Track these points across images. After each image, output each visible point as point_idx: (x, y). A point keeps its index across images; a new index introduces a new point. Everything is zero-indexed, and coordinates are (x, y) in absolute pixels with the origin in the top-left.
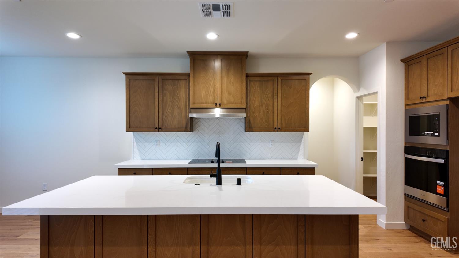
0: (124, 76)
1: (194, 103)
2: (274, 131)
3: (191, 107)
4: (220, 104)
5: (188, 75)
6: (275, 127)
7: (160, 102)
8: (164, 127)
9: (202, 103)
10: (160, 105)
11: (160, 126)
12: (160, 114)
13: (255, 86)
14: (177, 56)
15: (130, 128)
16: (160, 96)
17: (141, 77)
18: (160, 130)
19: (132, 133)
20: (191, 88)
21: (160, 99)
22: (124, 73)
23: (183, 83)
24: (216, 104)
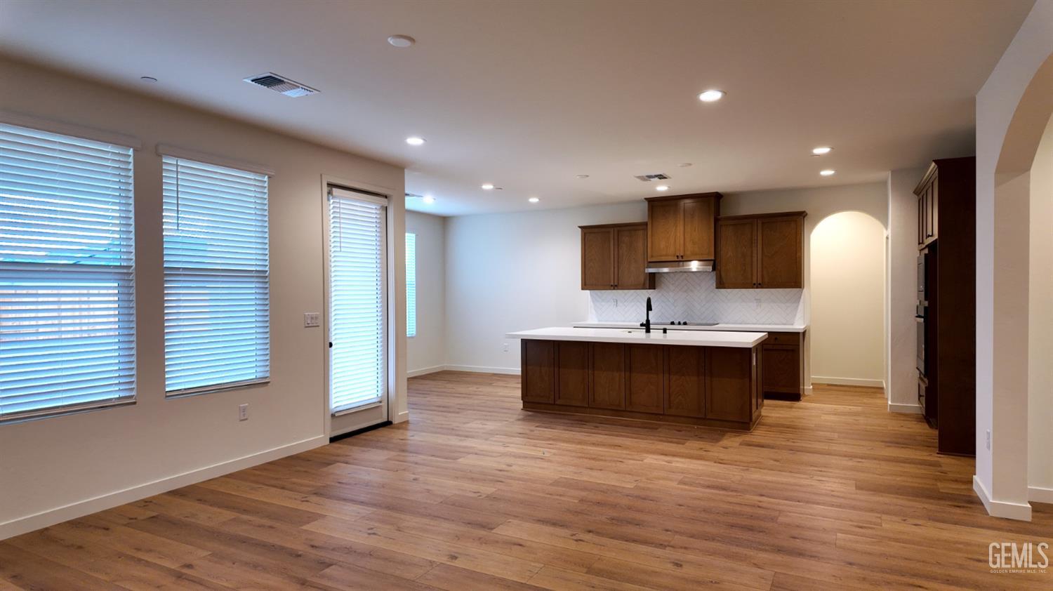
0: (580, 230)
1: (652, 256)
2: (753, 288)
3: (649, 260)
4: (682, 257)
5: (645, 224)
6: (755, 281)
7: (616, 256)
8: (620, 283)
9: (661, 256)
10: (616, 259)
11: (616, 284)
12: (616, 269)
13: (728, 233)
14: (633, 202)
15: (586, 285)
16: (616, 249)
17: (596, 230)
18: (616, 288)
19: (588, 292)
20: (649, 240)
21: (616, 253)
22: (579, 227)
23: (641, 233)
24: (678, 256)
